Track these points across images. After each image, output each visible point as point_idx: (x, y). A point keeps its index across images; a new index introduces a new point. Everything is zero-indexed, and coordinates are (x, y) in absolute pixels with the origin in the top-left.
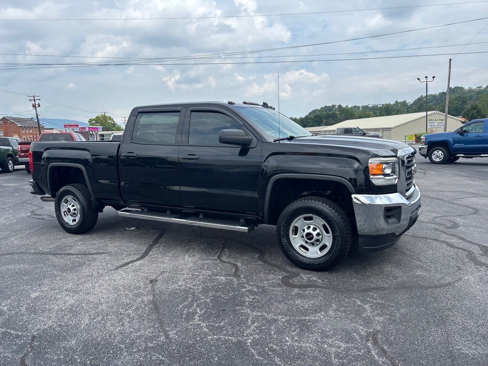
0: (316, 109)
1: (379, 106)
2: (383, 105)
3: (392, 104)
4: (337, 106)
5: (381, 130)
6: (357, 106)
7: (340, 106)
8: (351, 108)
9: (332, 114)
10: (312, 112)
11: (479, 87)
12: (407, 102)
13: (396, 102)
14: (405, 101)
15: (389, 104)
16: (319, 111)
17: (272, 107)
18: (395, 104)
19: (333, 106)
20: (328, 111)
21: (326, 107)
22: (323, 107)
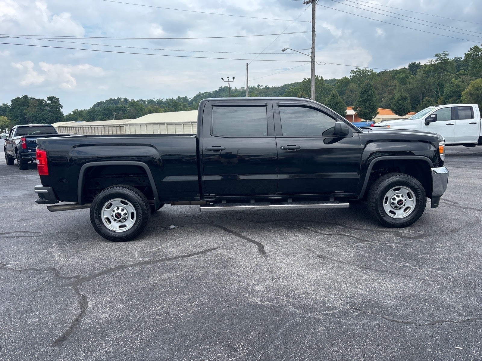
0: (101, 102)
1: (163, 100)
2: (167, 99)
3: (175, 99)
4: (123, 99)
5: (191, 123)
6: (143, 100)
7: (126, 100)
8: (137, 101)
9: (122, 108)
10: (96, 104)
11: (242, 88)
12: (188, 98)
13: (179, 97)
14: (186, 97)
15: (172, 99)
16: (104, 103)
17: (56, 97)
18: (178, 99)
19: (119, 99)
20: (114, 104)
21: (111, 100)
22: (108, 99)
